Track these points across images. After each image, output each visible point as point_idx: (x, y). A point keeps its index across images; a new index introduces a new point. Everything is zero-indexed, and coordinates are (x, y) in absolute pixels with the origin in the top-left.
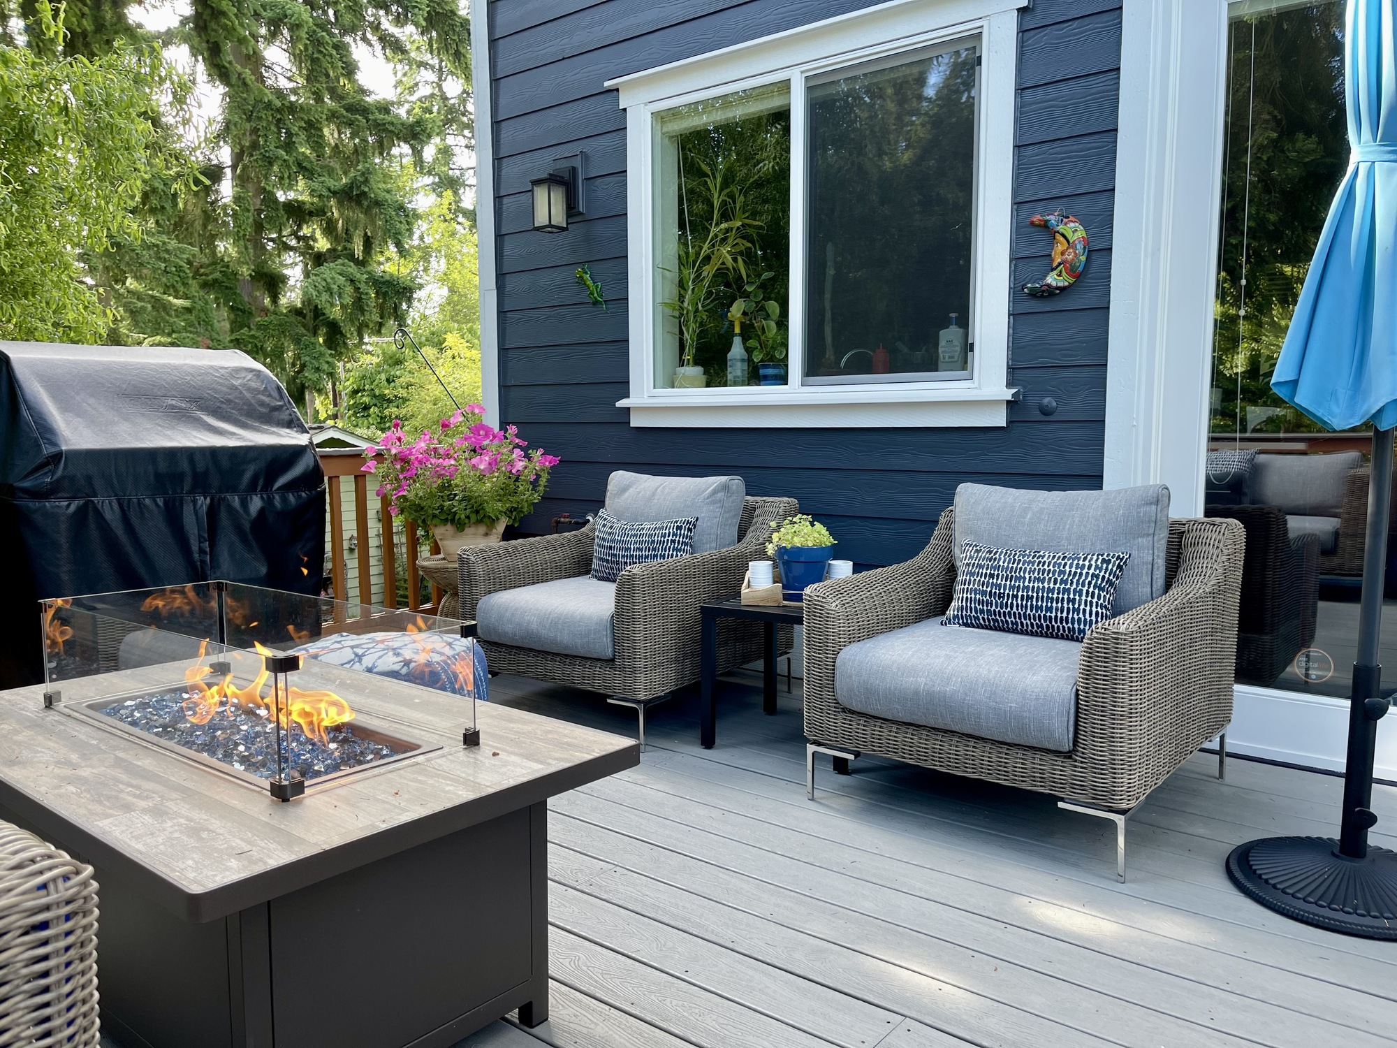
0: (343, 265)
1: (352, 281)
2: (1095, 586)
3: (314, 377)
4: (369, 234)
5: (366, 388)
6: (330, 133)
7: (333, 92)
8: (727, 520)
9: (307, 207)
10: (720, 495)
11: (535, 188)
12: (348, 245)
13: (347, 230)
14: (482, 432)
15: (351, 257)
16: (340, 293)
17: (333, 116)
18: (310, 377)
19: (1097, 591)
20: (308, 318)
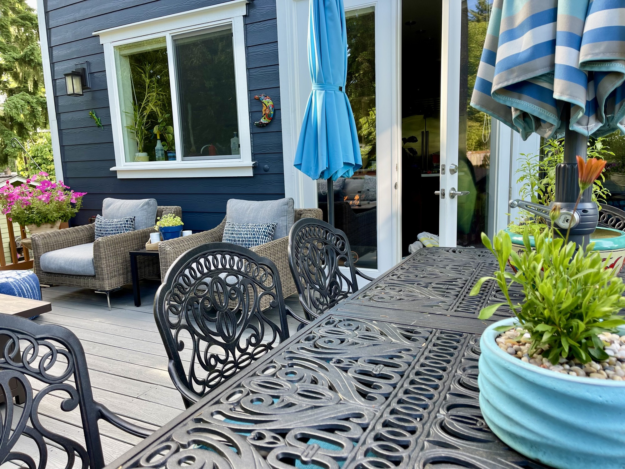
0: (23, 95)
1: (28, 102)
2: (264, 236)
3: (12, 150)
4: (36, 79)
5: (39, 155)
6: (13, 30)
7: (13, 10)
8: (149, 216)
9: (3, 66)
10: (145, 207)
11: (66, 77)
12: (26, 85)
13: (25, 77)
14: (46, 184)
15: (27, 91)
16: (22, 109)
17: (13, 22)
18: (10, 151)
19: (264, 237)
20: (7, 121)
